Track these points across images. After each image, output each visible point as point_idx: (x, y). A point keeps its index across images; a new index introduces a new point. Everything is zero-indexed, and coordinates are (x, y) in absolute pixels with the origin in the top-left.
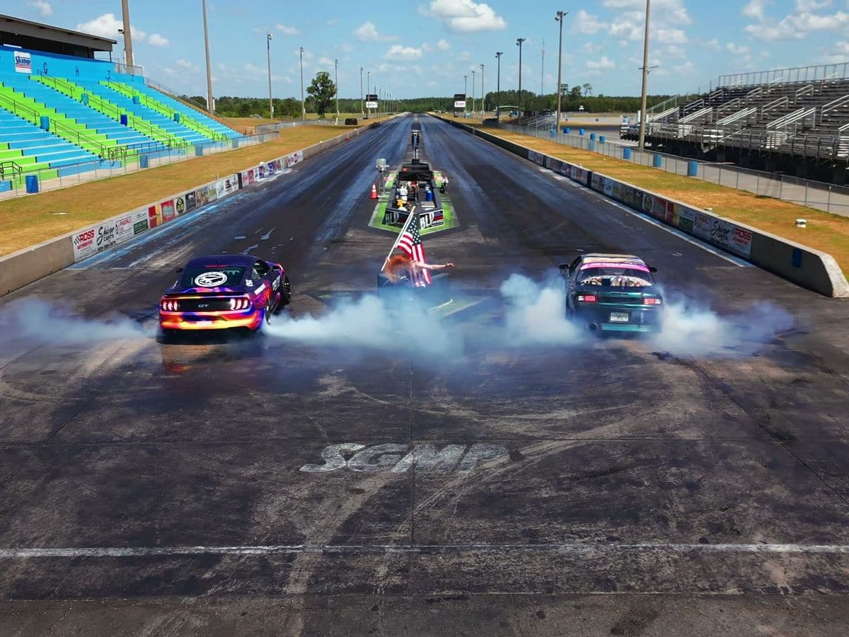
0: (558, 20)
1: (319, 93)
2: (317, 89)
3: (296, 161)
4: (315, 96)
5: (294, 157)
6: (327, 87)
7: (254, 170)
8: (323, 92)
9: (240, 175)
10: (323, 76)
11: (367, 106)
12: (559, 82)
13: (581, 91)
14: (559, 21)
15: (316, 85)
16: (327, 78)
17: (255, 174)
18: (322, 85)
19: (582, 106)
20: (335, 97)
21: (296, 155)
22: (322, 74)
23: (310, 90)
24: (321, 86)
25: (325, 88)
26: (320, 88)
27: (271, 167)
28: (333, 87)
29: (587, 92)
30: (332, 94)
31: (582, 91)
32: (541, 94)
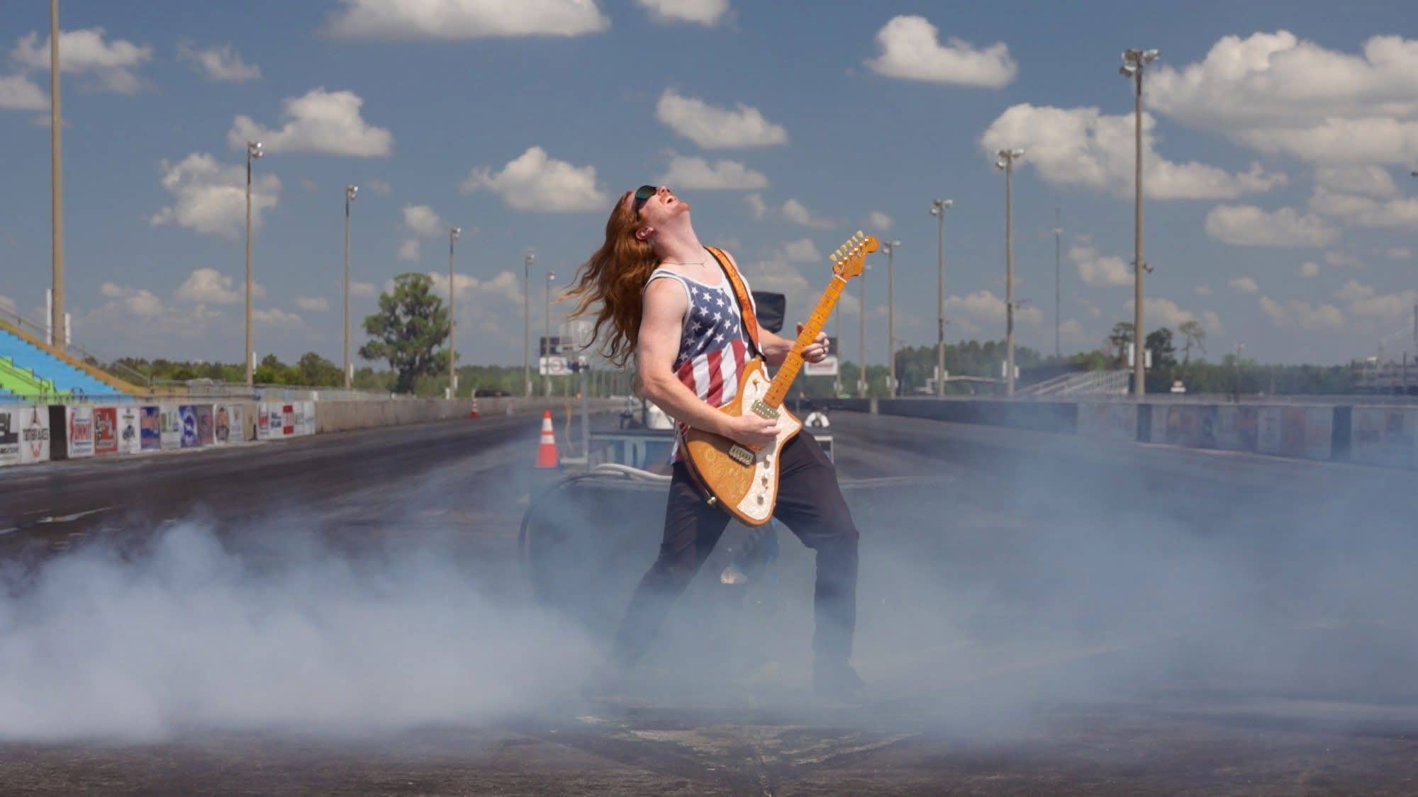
0: (1129, 74)
1: (400, 332)
2: (395, 323)
3: (288, 430)
4: (389, 341)
5: (280, 412)
6: (426, 317)
7: (121, 413)
8: (413, 330)
9: (57, 414)
10: (415, 285)
11: (543, 371)
12: (1137, 258)
13: (1174, 344)
14: (1133, 79)
15: (392, 310)
16: (425, 290)
17: (122, 425)
18: (410, 311)
19: (1178, 383)
20: (446, 345)
21: (288, 409)
22: (409, 280)
23: (373, 326)
24: (406, 314)
25: (418, 320)
26: (405, 320)
27: (189, 421)
28: (444, 316)
29: (1189, 344)
30: (440, 336)
31: (1177, 341)
32: (1053, 353)
